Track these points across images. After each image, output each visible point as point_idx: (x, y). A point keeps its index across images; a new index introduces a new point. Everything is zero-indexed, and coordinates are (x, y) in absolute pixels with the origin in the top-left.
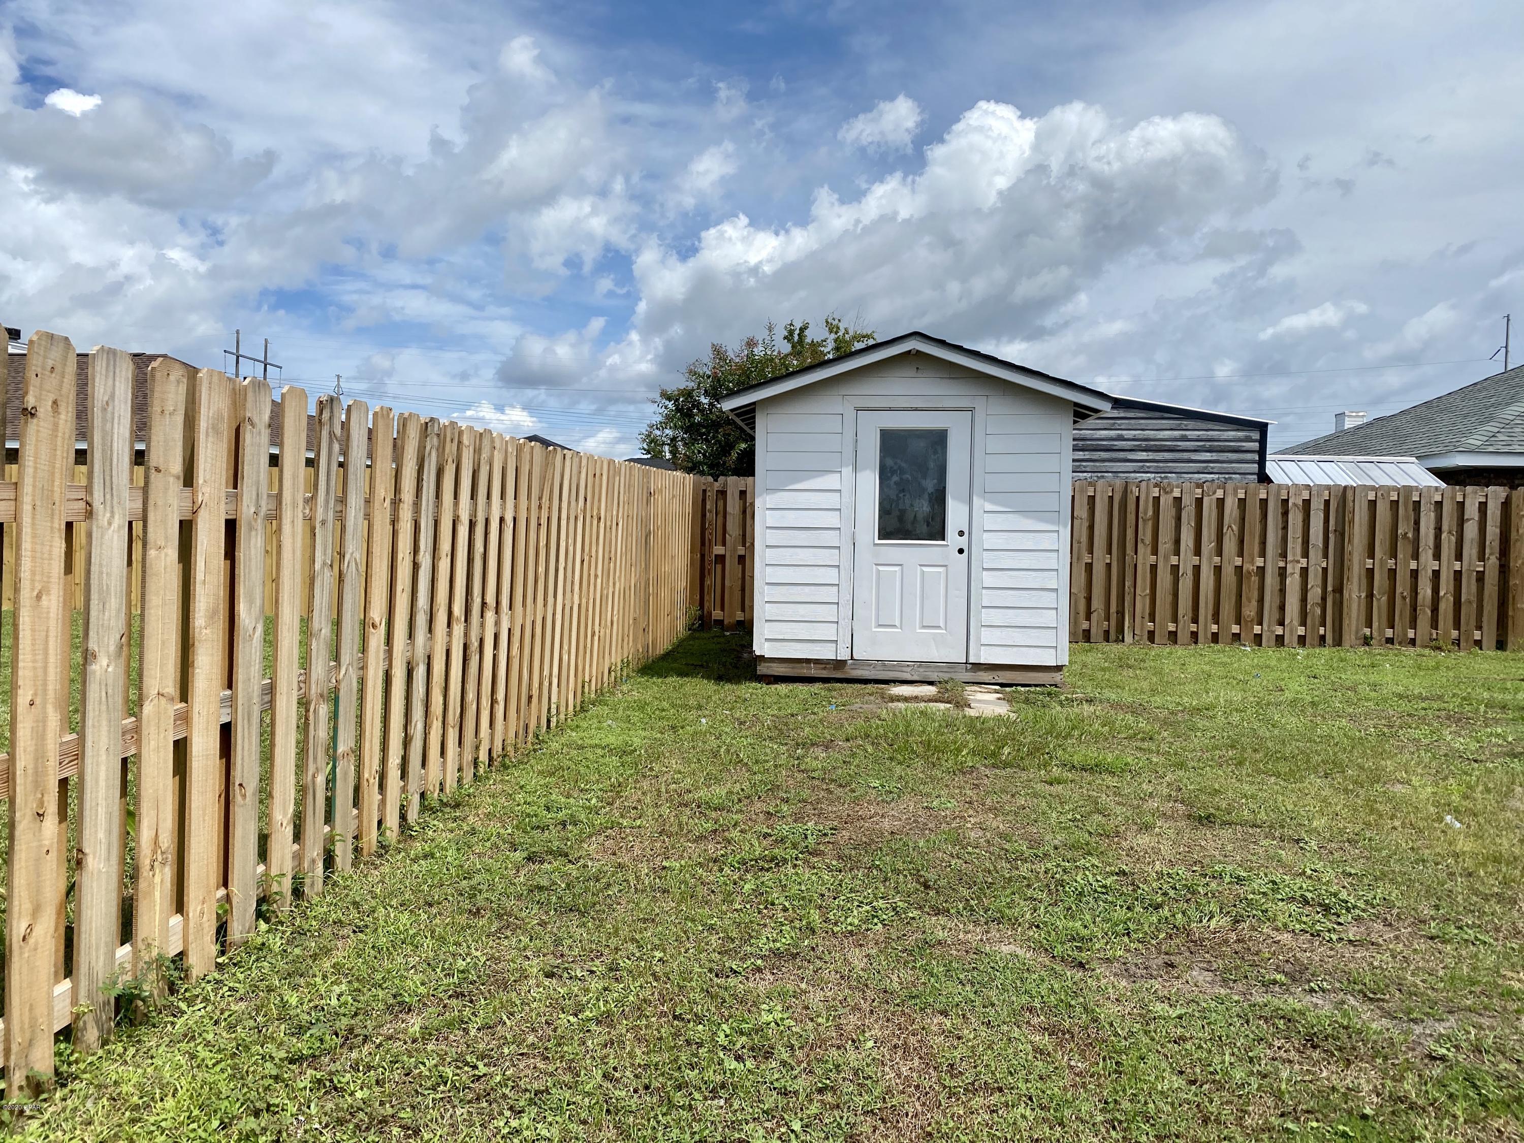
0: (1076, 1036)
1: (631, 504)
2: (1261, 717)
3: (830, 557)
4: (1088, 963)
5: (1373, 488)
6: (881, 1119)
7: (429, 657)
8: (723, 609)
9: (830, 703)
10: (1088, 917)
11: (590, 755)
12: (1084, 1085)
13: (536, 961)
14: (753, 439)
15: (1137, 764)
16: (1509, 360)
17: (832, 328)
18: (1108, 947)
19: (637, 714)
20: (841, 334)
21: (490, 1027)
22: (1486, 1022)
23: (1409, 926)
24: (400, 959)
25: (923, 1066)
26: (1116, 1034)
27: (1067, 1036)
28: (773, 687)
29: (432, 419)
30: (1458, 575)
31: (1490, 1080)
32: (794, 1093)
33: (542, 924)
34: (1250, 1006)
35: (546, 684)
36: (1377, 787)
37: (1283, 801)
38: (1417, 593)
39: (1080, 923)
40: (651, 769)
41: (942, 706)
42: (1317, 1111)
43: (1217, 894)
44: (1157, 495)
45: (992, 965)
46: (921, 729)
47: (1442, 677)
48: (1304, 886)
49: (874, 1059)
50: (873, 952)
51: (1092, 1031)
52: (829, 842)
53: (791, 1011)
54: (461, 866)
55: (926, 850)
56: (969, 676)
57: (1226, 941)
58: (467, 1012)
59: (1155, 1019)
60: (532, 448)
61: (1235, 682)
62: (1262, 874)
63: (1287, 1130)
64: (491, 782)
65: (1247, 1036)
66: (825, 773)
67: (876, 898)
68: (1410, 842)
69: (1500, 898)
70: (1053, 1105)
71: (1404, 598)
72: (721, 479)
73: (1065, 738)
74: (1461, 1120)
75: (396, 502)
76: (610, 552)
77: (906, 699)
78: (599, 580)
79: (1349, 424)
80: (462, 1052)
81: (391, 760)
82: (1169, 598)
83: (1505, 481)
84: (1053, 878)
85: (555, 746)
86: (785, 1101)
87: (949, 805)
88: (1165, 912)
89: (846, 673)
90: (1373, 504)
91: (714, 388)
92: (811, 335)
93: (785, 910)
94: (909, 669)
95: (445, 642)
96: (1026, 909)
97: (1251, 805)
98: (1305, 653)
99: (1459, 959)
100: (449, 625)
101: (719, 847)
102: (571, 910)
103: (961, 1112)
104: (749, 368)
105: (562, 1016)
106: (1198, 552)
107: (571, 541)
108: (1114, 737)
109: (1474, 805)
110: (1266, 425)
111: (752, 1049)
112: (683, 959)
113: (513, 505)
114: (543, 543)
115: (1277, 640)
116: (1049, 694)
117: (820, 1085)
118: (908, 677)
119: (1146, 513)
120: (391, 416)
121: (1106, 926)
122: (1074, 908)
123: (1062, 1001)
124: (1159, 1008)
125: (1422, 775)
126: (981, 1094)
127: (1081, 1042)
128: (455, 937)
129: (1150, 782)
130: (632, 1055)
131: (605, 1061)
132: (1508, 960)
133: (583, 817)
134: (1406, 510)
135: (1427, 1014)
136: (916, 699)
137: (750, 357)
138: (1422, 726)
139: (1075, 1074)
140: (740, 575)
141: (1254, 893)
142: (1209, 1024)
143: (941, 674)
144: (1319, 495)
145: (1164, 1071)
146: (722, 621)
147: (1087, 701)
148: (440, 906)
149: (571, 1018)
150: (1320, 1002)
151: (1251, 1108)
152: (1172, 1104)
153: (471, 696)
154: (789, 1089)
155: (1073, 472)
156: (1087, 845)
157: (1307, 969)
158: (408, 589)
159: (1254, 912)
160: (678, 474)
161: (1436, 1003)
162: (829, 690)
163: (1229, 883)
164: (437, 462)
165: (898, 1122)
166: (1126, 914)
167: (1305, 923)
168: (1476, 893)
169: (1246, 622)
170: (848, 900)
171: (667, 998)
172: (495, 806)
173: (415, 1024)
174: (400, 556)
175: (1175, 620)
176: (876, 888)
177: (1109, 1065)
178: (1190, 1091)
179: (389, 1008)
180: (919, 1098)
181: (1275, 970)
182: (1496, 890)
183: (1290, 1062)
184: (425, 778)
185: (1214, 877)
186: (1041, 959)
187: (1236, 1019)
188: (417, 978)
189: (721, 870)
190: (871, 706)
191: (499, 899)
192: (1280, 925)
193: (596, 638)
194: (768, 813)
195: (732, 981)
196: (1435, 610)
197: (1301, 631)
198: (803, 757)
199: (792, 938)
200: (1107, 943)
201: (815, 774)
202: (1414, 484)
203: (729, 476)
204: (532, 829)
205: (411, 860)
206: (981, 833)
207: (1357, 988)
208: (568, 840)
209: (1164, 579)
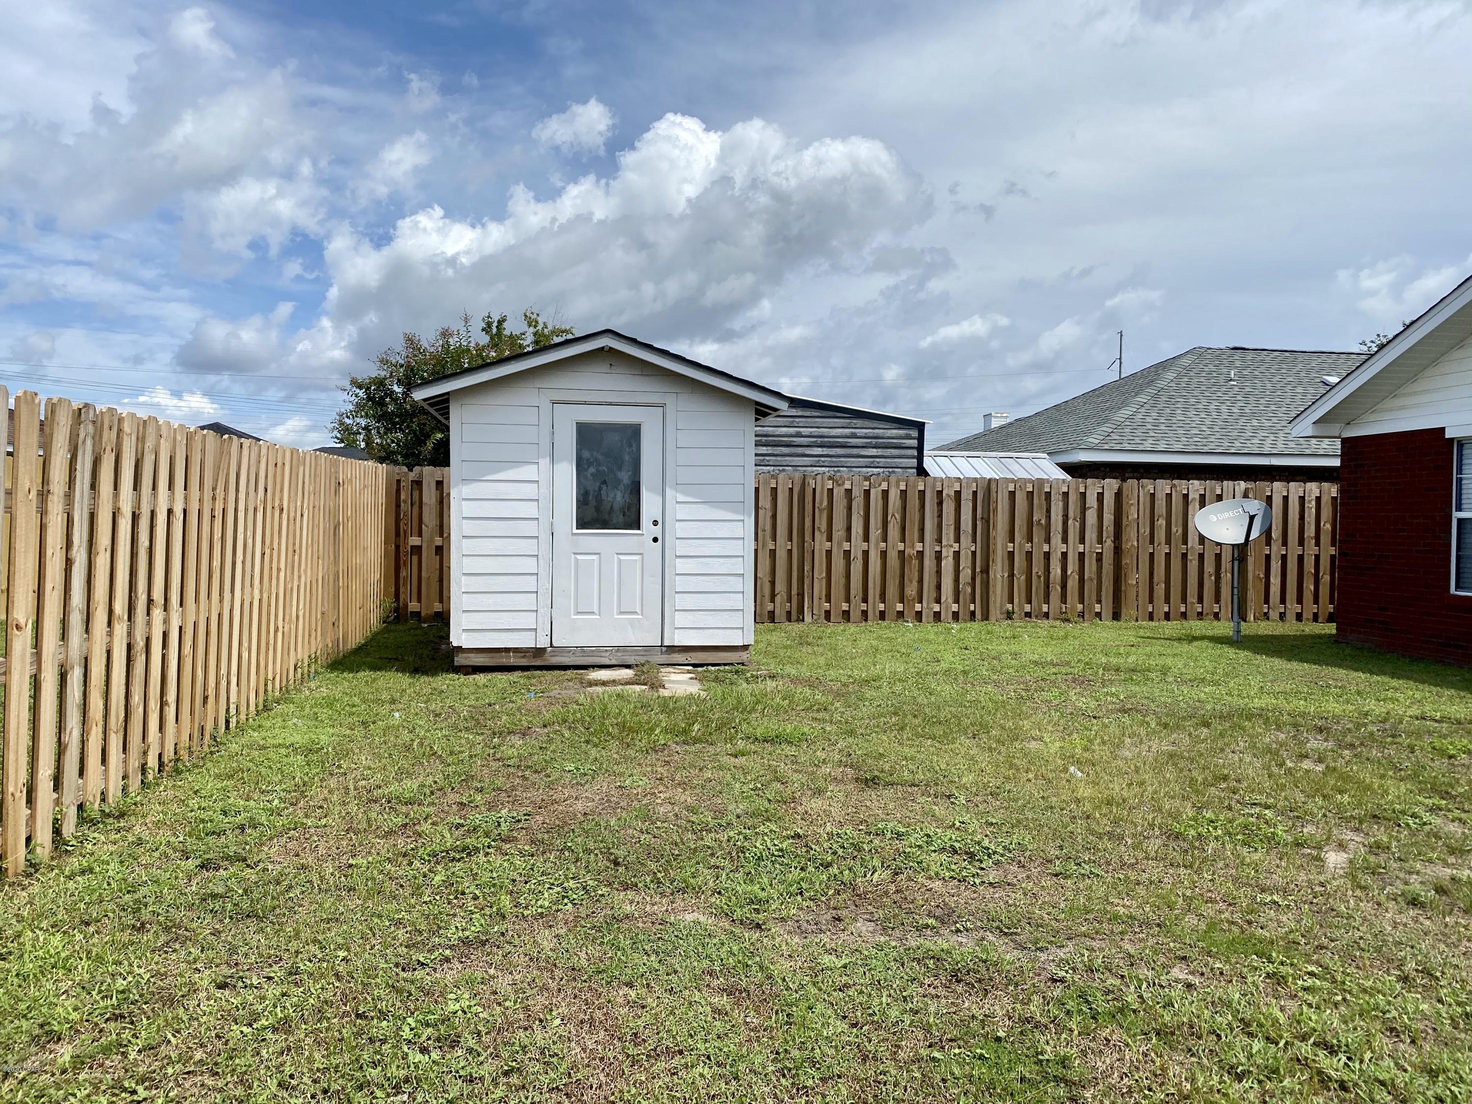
0: (751, 994)
1: (317, 494)
2: (920, 686)
3: (529, 547)
4: (764, 923)
5: (1013, 481)
6: (567, 1094)
7: (86, 659)
8: (419, 600)
9: (529, 691)
10: (766, 880)
11: (272, 756)
12: (758, 1039)
13: (207, 972)
14: (448, 428)
15: (813, 733)
16: (1123, 370)
17: (532, 322)
18: (783, 907)
19: (325, 711)
20: (540, 327)
21: (153, 1048)
22: (1096, 944)
23: (1039, 866)
24: (49, 985)
25: (608, 1038)
26: (788, 988)
27: (744, 995)
28: (471, 677)
29: (86, 405)
30: (1082, 555)
31: (1099, 995)
32: (480, 1079)
33: (216, 933)
34: (905, 950)
35: (224, 683)
36: (1017, 744)
37: (938, 761)
38: (1049, 573)
39: (758, 886)
40: (339, 767)
41: (637, 688)
42: (959, 1039)
43: (879, 850)
44: (831, 487)
45: (676, 933)
46: (617, 711)
47: (1072, 645)
48: (953, 838)
49: (560, 1037)
50: (562, 932)
51: (766, 987)
52: (522, 828)
53: (478, 997)
54: (125, 880)
55: (617, 828)
56: (665, 659)
57: (886, 893)
58: (127, 1035)
59: (823, 970)
60: (205, 436)
61: (898, 655)
62: (918, 829)
63: (934, 1059)
64: (162, 788)
65: (902, 977)
66: (521, 761)
67: (567, 879)
68: (1041, 792)
69: (1111, 835)
70: (729, 1061)
71: (1039, 577)
72: (417, 469)
73: (750, 713)
74: (1076, 1032)
75: (44, 495)
76: (294, 544)
77: (604, 683)
78: (282, 574)
79: (995, 424)
80: (119, 1077)
81: (41, 772)
82: (843, 581)
83: (1118, 475)
84: (735, 845)
85: (234, 747)
86: (471, 1088)
87: (641, 783)
88: (834, 870)
89: (545, 660)
90: (1012, 494)
91: (407, 376)
92: (509, 328)
93: (476, 898)
94: (607, 654)
95: (104, 642)
96: (708, 877)
97: (910, 766)
98: (959, 627)
99: (1077, 891)
100: (109, 624)
101: (409, 840)
102: (248, 916)
103: (643, 1078)
104: (444, 358)
105: (235, 1027)
106: (866, 538)
107: (249, 533)
108: (793, 709)
109: (1093, 756)
110: (923, 424)
111: (438, 1040)
112: (367, 956)
113: (183, 496)
114: (217, 535)
115: (934, 616)
116: (737, 672)
117: (506, 1068)
118: (606, 661)
119: (821, 503)
120: (37, 401)
121: (781, 888)
122: (753, 871)
123: (739, 962)
124: (827, 960)
125: (1052, 732)
126: (663, 1058)
127: (756, 999)
128: (115, 956)
129: (824, 749)
130: (310, 1060)
131: (281, 1069)
132: (1115, 889)
133: (263, 820)
134: (1040, 499)
135: (1050, 943)
136: (614, 682)
137: (446, 346)
138: (1052, 689)
139: (750, 1029)
140: (438, 566)
141: (911, 847)
142: (870, 970)
143: (637, 658)
144: (968, 487)
145: (829, 1017)
146: (419, 613)
147: (770, 677)
148: (99, 924)
149: (246, 1030)
150: (964, 940)
151: (903, 1043)
152: (836, 1047)
153: (137, 699)
154: (474, 1075)
155: (756, 465)
156: (766, 811)
157: (954, 912)
158: (60, 587)
159: (911, 864)
160: (370, 463)
161: (1058, 932)
162: (529, 678)
163: (890, 839)
164: (93, 451)
165: (582, 1095)
166: (799, 874)
167: (953, 871)
168: (1092, 832)
169: (909, 601)
170: (539, 883)
171: (350, 997)
172: (166, 814)
173: (65, 1053)
174: (49, 552)
175: (848, 600)
176: (568, 869)
177: (781, 1018)
178: (851, 1033)
179: (35, 1039)
180: (603, 1069)
181: (928, 915)
182: (1108, 828)
183: (938, 997)
184: (83, 789)
185: (877, 834)
186: (721, 924)
187: (893, 964)
188: (69, 1003)
189: (410, 864)
190: (569, 692)
191: (168, 911)
192: (933, 874)
193: (280, 634)
194: (462, 804)
195: (419, 974)
196: (1064, 586)
197: (955, 607)
198: (499, 746)
199: (482, 925)
200: (782, 903)
201: (511, 762)
202: (1045, 477)
203: (425, 465)
204: (207, 835)
205: (66, 877)
206: (670, 807)
207: (995, 925)
208: (246, 844)
209: (838, 562)
